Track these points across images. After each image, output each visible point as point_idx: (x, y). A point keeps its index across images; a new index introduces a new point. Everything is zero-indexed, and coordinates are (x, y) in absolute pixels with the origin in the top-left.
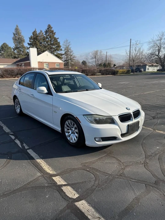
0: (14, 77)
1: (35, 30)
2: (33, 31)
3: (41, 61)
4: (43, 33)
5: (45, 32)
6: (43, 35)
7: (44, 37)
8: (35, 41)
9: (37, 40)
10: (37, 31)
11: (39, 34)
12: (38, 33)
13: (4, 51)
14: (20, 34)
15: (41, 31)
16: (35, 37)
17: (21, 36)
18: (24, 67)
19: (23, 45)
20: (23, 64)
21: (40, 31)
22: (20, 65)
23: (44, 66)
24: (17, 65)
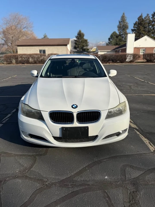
0: (106, 62)
1: (142, 15)
2: (139, 16)
3: (138, 47)
4: (150, 16)
5: (152, 15)
6: (150, 19)
7: (150, 21)
8: (139, 27)
9: (141, 25)
10: (143, 15)
11: (145, 18)
12: (143, 18)
13: (112, 39)
14: (125, 22)
15: (148, 15)
16: (139, 22)
17: (125, 23)
18: (116, 53)
19: (126, 32)
20: (120, 50)
21: (146, 15)
22: (118, 52)
23: (141, 51)
24: (116, 51)
